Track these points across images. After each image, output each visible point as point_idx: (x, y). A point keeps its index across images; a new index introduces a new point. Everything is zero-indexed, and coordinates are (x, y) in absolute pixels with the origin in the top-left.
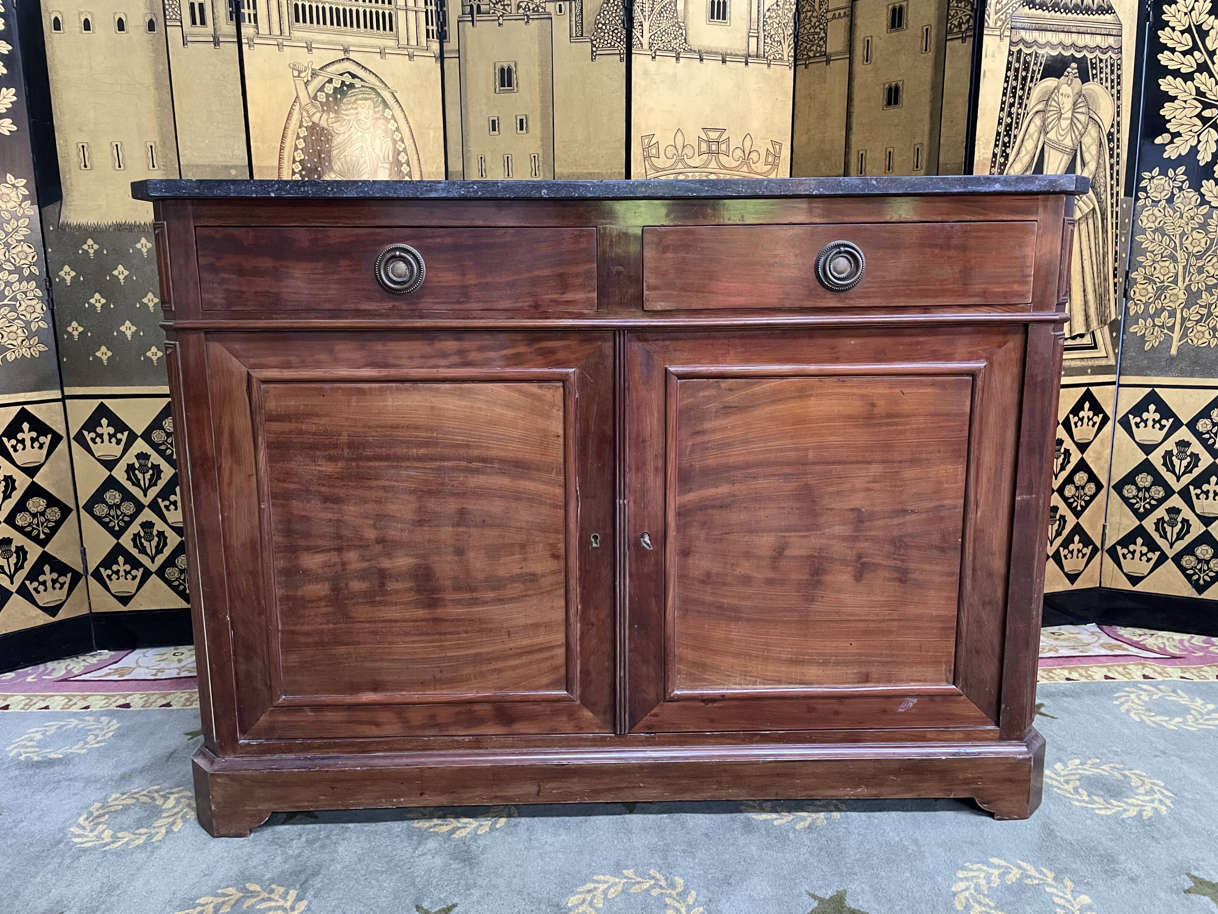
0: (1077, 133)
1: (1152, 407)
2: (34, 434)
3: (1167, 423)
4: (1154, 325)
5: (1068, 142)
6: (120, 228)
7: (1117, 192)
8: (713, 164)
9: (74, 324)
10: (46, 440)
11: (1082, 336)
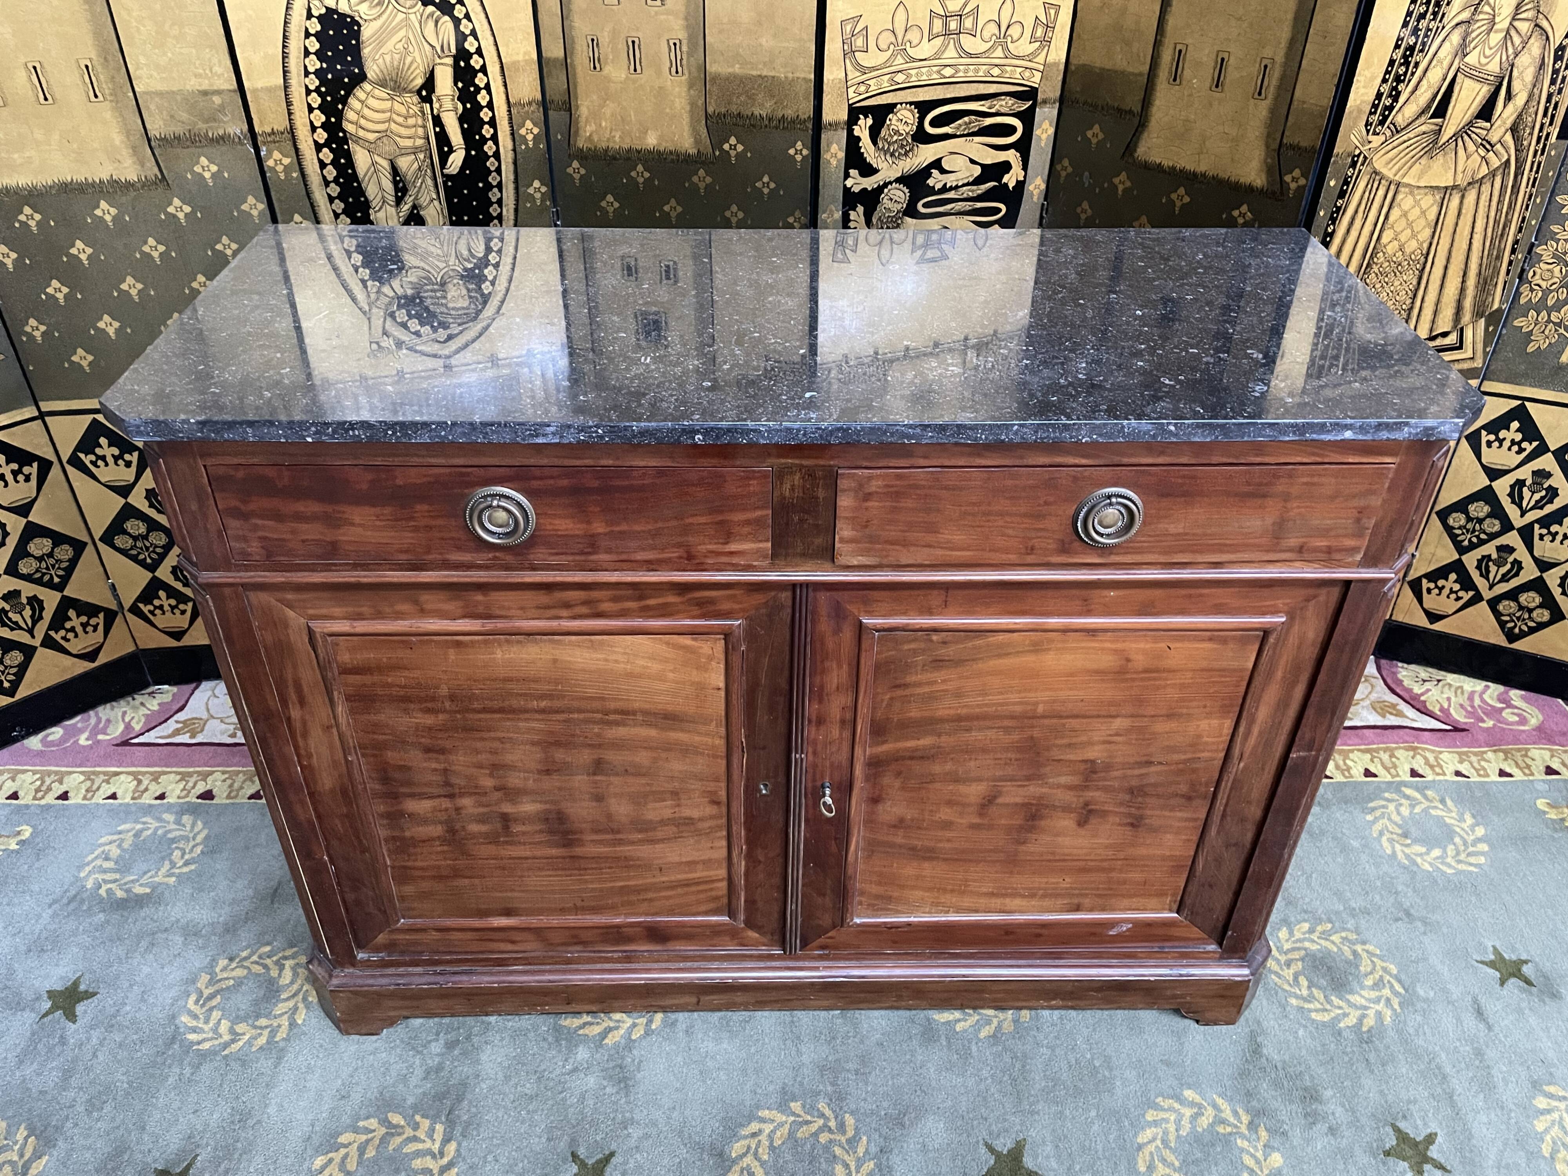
0: (1511, 50)
1: (1515, 425)
2: (15, 466)
3: (1529, 447)
4: (1549, 321)
5: (1494, 67)
6: (66, 189)
7: (1548, 134)
8: (951, 52)
9: (32, 322)
10: (33, 470)
11: (1445, 335)
